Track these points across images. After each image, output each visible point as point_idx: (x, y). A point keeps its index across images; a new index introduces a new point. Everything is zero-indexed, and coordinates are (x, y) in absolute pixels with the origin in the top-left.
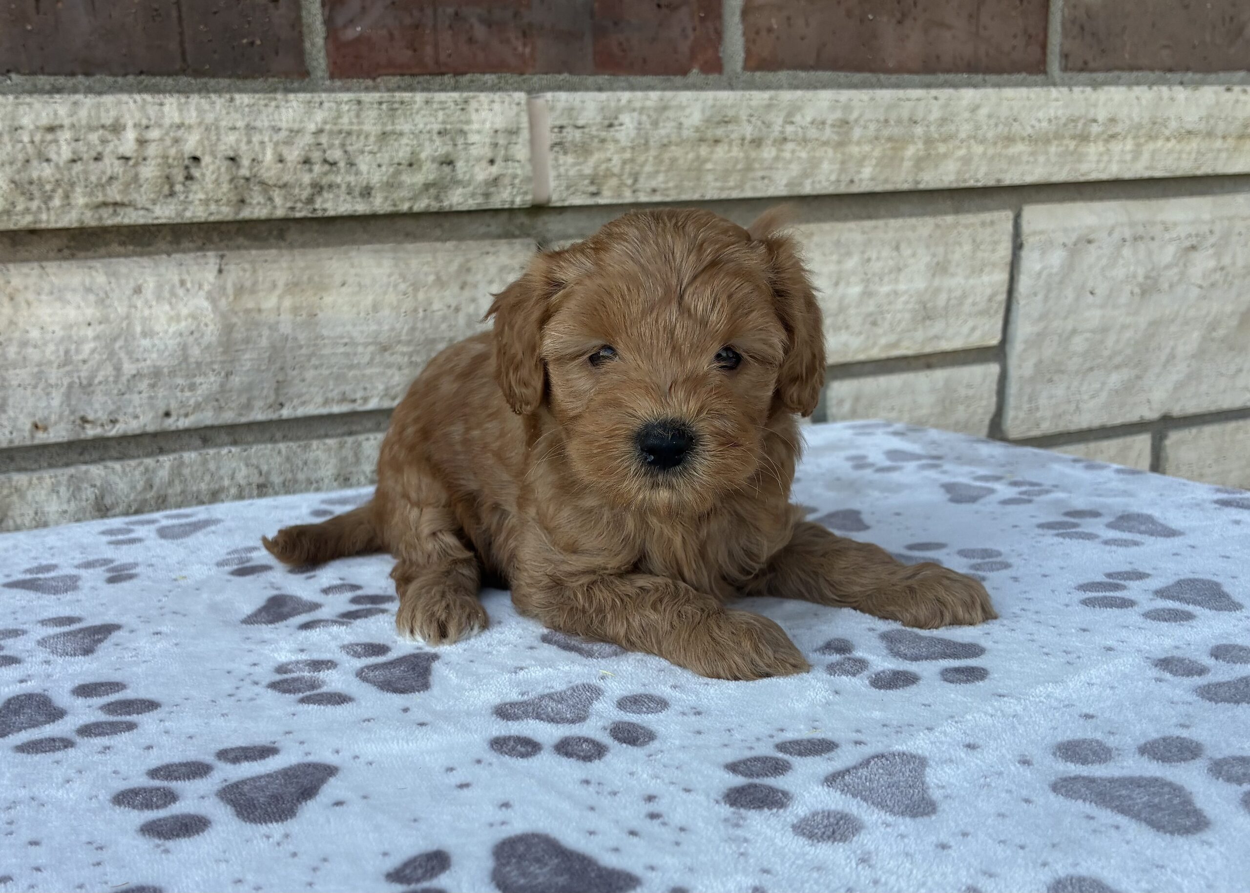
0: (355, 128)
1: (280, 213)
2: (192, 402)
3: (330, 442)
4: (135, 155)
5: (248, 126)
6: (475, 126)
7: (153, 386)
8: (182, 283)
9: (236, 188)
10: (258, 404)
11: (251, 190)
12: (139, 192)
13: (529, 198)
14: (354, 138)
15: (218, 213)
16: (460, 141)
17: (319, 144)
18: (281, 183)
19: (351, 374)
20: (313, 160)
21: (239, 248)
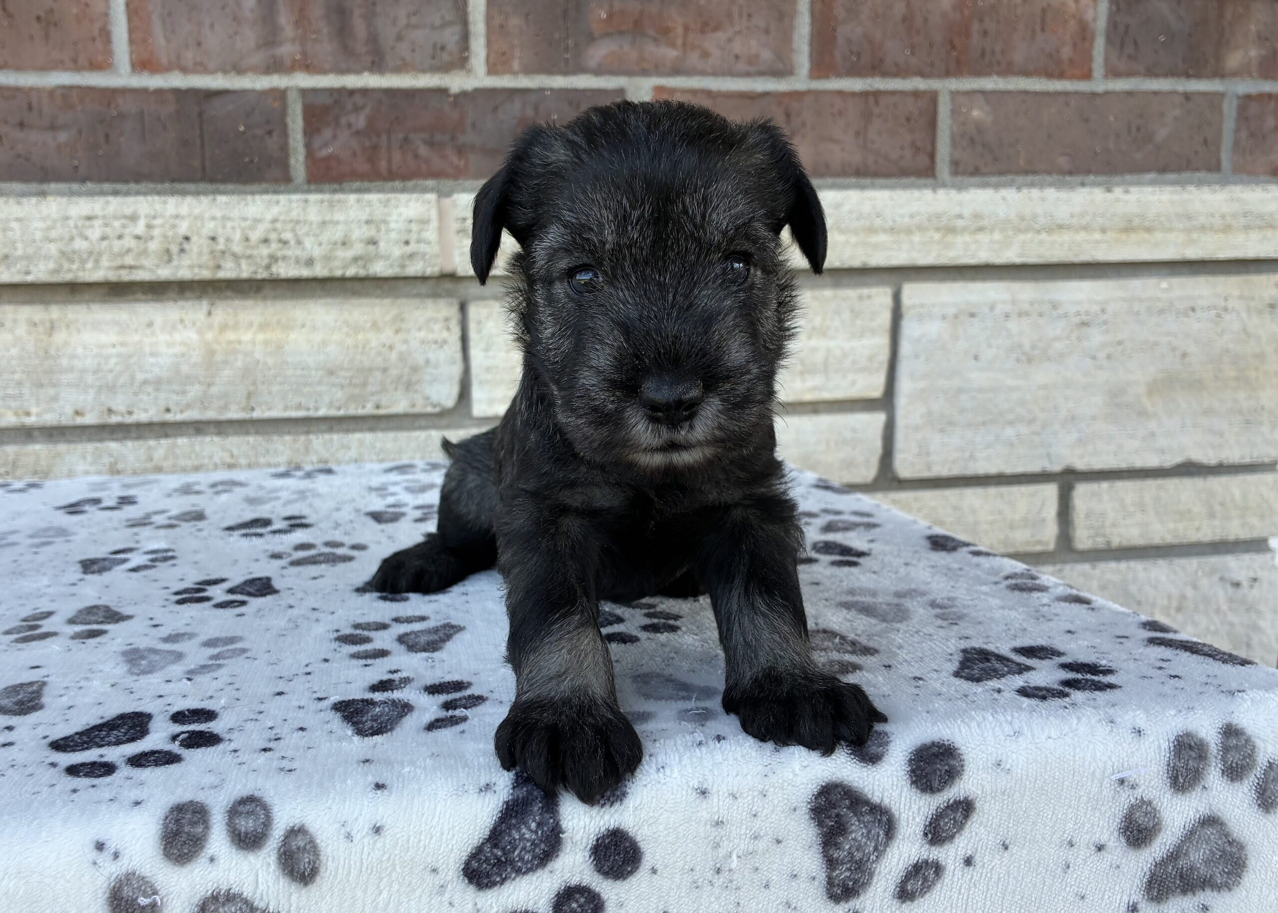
0: (301, 218)
1: (245, 275)
2: (184, 402)
3: (288, 438)
4: (145, 235)
5: (225, 218)
6: (394, 217)
7: (157, 390)
8: (182, 321)
9: (214, 258)
10: (233, 407)
11: (225, 259)
12: (147, 259)
13: (437, 268)
14: (301, 225)
15: (201, 274)
16: (383, 227)
17: (275, 230)
18: (246, 255)
19: (306, 390)
20: (271, 240)
21: (227, 298)
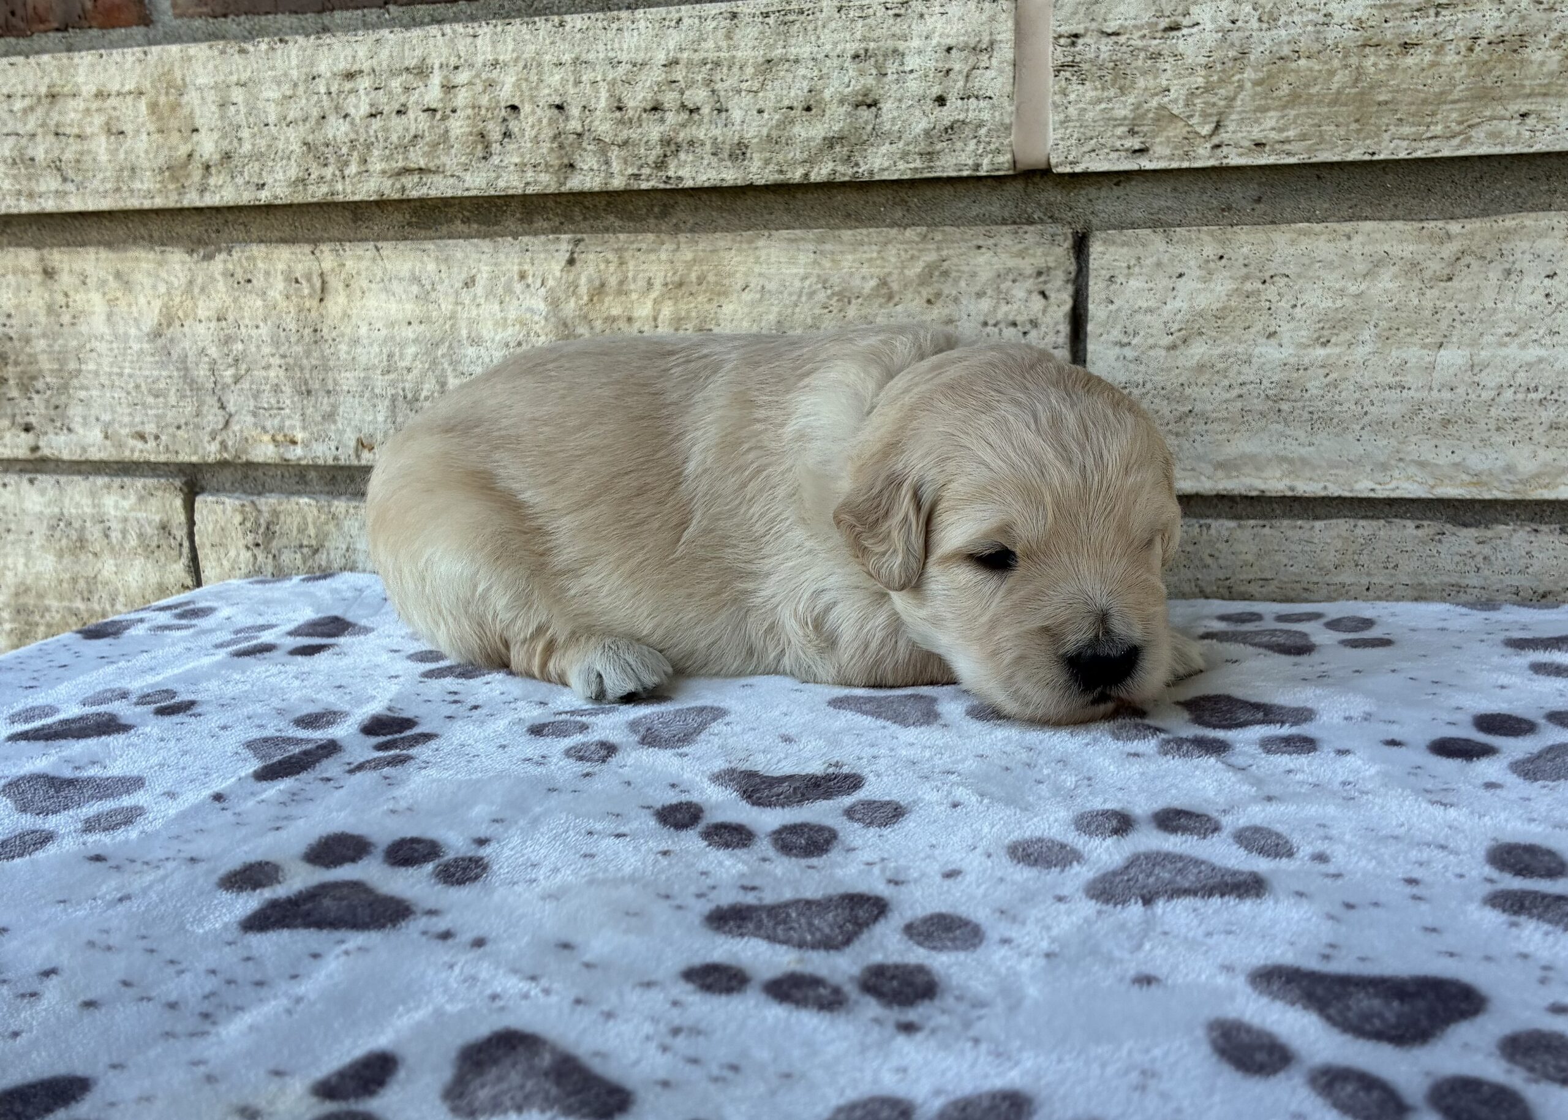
0: (722, 54)
1: (618, 183)
4: (441, 105)
5: (577, 60)
6: (916, 43)
8: (522, 275)
9: (561, 147)
11: (585, 150)
12: (448, 154)
13: (1005, 159)
14: (725, 70)
15: (536, 182)
16: (891, 67)
17: (673, 83)
18: (619, 140)
20: (666, 105)
21: (606, 229)
